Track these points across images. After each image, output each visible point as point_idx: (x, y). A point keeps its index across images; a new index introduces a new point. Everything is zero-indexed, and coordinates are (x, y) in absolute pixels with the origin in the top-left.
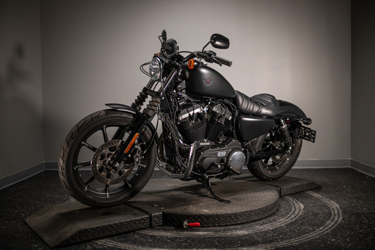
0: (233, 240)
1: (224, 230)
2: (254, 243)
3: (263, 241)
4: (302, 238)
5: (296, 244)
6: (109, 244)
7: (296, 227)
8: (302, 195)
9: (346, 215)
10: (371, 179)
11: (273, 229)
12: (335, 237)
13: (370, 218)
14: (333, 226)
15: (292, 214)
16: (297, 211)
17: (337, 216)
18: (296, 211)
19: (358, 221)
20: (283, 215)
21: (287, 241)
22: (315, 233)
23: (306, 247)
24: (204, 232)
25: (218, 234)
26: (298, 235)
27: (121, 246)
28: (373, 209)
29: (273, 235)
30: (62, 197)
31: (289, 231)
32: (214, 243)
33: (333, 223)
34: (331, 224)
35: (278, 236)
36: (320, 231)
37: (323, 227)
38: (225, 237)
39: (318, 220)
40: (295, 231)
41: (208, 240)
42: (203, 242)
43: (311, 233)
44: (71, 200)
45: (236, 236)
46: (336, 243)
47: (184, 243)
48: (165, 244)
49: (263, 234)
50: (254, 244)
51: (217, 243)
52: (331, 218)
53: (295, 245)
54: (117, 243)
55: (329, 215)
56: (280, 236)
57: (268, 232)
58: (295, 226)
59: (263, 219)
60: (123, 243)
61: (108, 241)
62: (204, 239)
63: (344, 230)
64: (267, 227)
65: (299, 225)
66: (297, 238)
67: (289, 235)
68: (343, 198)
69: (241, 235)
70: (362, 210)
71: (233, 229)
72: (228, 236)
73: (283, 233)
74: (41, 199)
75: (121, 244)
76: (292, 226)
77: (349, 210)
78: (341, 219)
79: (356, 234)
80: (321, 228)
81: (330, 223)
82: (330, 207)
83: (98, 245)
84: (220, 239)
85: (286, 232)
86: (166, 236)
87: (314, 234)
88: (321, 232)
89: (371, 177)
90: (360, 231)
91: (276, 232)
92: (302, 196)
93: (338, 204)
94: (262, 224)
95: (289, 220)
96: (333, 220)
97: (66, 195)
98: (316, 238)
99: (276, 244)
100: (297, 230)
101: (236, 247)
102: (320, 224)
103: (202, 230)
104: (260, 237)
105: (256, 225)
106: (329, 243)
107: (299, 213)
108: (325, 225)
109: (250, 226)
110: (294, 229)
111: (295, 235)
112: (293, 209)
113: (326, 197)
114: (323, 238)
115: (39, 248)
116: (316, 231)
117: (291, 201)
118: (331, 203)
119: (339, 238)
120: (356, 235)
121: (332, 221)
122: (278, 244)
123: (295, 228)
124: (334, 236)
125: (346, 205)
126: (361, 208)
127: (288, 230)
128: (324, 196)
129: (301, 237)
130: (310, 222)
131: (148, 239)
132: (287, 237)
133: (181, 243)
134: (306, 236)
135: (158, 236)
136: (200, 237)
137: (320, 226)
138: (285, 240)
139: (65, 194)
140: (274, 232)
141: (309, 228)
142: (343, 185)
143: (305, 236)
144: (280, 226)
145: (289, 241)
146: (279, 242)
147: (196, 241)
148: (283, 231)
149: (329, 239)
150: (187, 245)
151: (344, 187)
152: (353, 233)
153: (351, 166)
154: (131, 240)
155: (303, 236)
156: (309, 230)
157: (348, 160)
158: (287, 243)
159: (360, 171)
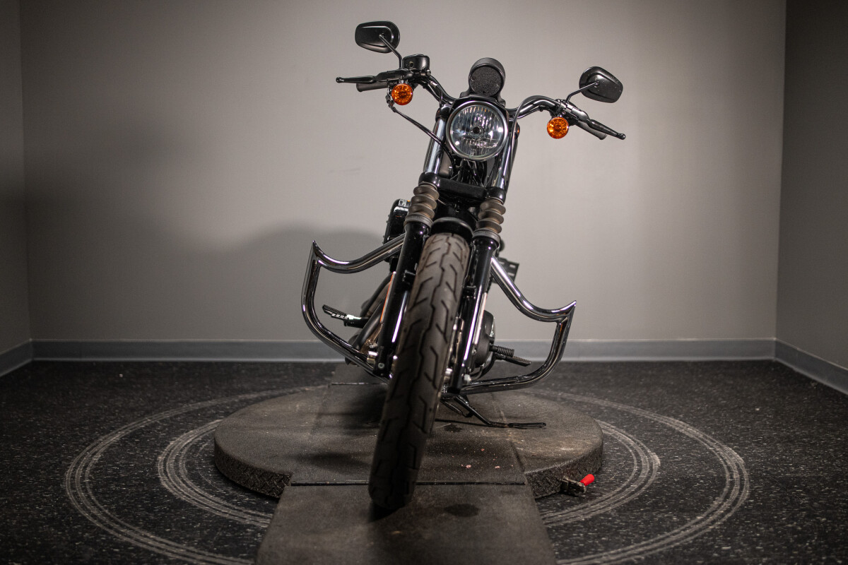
3: (563, 550)
4: (653, 543)
5: (639, 559)
6: (194, 558)
8: (658, 431)
9: (759, 483)
10: (822, 390)
11: (585, 519)
12: (729, 542)
13: (815, 492)
14: (728, 511)
15: (632, 482)
16: (644, 474)
17: (737, 487)
18: (643, 472)
19: (785, 500)
20: (611, 482)
21: (620, 550)
22: (684, 530)
26: (646, 536)
28: (822, 470)
29: (586, 535)
30: (77, 435)
31: (624, 524)
33: (726, 505)
34: (722, 506)
35: (599, 537)
36: (697, 523)
37: (704, 515)
39: (692, 495)
40: (637, 526)
43: (676, 531)
44: (101, 442)
46: (732, 556)
49: (563, 534)
52: (722, 491)
53: (636, 562)
54: (216, 555)
55: (717, 485)
56: (603, 539)
57: (575, 528)
58: (638, 512)
60: (229, 556)
61: (192, 552)
63: (752, 522)
64: (573, 514)
65: (649, 510)
66: (643, 543)
67: (622, 536)
68: (752, 438)
70: (796, 472)
73: (609, 529)
74: (25, 440)
75: (225, 558)
76: (632, 511)
77: (767, 472)
78: (746, 493)
79: (780, 532)
80: (699, 518)
81: (720, 505)
82: (722, 462)
85: (617, 529)
87: (682, 532)
88: (698, 526)
89: (822, 384)
90: (790, 525)
91: (594, 528)
92: (657, 435)
93: (741, 455)
94: (562, 508)
95: (626, 497)
96: (727, 497)
97: (87, 428)
98: (687, 542)
99: (593, 559)
100: (643, 521)
102: (697, 506)
105: (545, 508)
106: (716, 555)
107: (648, 478)
108: (709, 510)
110: (636, 519)
111: (637, 536)
112: (636, 469)
113: (714, 436)
114: (702, 542)
116: (687, 525)
117: (632, 448)
118: (725, 451)
119: (739, 544)
120: (780, 535)
121: (725, 500)
122: (598, 557)
123: (638, 518)
124: (729, 538)
125: (759, 457)
126: (796, 466)
127: (622, 522)
128: (710, 434)
129: (652, 540)
130: (673, 502)
132: (619, 540)
134: (663, 539)
137: (696, 511)
138: (613, 549)
139: (84, 425)
140: (590, 528)
141: (671, 518)
142: (754, 407)
143: (661, 537)
144: (602, 512)
146: (601, 554)
148: (609, 524)
149: (716, 547)
151: (758, 409)
152: (771, 529)
153: (777, 356)
154: (248, 547)
155: (655, 539)
156: (670, 522)
157: (769, 342)
158: (619, 556)
159: (797, 370)
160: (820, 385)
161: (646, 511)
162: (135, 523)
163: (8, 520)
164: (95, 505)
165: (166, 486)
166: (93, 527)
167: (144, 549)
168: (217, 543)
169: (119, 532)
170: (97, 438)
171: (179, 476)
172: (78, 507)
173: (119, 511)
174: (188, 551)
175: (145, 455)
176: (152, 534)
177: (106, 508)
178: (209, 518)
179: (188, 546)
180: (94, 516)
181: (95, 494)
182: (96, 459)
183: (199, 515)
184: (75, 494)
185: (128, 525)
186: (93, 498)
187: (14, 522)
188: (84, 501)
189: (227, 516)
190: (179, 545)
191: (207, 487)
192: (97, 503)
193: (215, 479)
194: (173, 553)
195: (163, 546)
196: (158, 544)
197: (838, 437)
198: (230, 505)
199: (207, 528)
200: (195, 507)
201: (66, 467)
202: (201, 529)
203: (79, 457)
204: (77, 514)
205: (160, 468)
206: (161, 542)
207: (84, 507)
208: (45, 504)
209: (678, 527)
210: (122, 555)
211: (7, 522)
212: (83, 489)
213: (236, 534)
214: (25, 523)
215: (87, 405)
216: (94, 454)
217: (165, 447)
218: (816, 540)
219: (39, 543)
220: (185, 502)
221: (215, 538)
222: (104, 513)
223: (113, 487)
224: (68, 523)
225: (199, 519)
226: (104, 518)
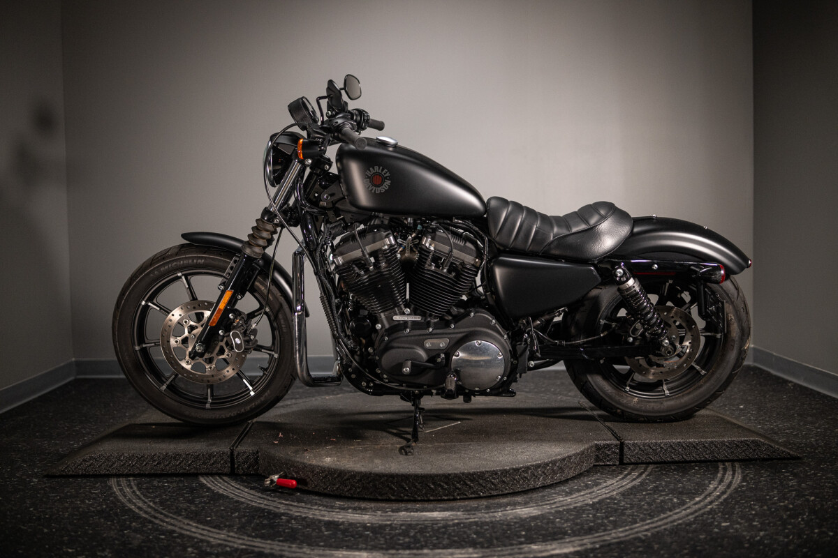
0: (510, 529)
1: (488, 508)
2: (555, 533)
3: (575, 529)
4: (657, 521)
5: (646, 536)
6: (234, 542)
7: (642, 496)
10: (798, 389)
11: (593, 502)
12: (728, 519)
13: (802, 475)
14: (723, 493)
17: (730, 473)
19: (775, 483)
21: (627, 528)
22: (685, 510)
23: (669, 540)
24: (444, 511)
25: (475, 516)
26: (650, 516)
27: (263, 548)
29: (594, 516)
31: (629, 506)
32: (468, 537)
33: (721, 488)
34: (718, 489)
35: (607, 517)
36: (695, 504)
37: (702, 496)
38: (492, 522)
39: (690, 480)
40: (641, 507)
41: (454, 531)
42: (444, 533)
43: (677, 511)
45: (515, 520)
46: (731, 531)
47: (401, 538)
48: (360, 539)
49: (574, 515)
50: (556, 537)
51: (475, 536)
52: (717, 476)
53: (643, 538)
54: (255, 540)
57: (584, 511)
59: (570, 482)
60: (267, 540)
61: (232, 537)
62: (445, 526)
63: (746, 502)
64: (581, 499)
65: (650, 494)
66: (648, 521)
67: (628, 516)
69: (527, 518)
71: (508, 505)
72: (498, 519)
73: (616, 510)
75: (263, 541)
76: (635, 495)
78: (739, 479)
79: (773, 510)
80: (697, 499)
81: (716, 488)
83: (212, 546)
84: (481, 527)
85: (624, 509)
86: (361, 521)
87: (684, 512)
88: (697, 506)
89: (799, 385)
90: (782, 504)
91: (602, 510)
94: (570, 493)
95: (628, 483)
96: (721, 480)
99: (603, 536)
100: (646, 503)
101: (516, 545)
102: (695, 489)
103: (440, 508)
104: (567, 521)
105: (555, 493)
106: (716, 530)
108: (706, 493)
109: (544, 496)
110: (640, 501)
111: (642, 516)
114: (702, 520)
116: (686, 506)
119: (737, 520)
120: (774, 512)
121: (720, 484)
122: (607, 535)
123: (641, 500)
124: (727, 516)
127: (627, 504)
129: (656, 519)
130: (672, 486)
131: (321, 531)
132: (626, 520)
133: (395, 538)
134: (666, 518)
135: (343, 523)
136: (436, 524)
137: (694, 494)
138: (621, 527)
140: (598, 510)
141: (671, 500)
142: (738, 404)
143: (664, 516)
144: (608, 496)
145: (631, 529)
146: (610, 532)
147: (428, 532)
148: (615, 506)
149: (716, 523)
150: (410, 542)
151: (742, 407)
152: (765, 507)
153: (755, 361)
154: (284, 532)
155: (659, 518)
156: (672, 503)
158: (627, 533)
159: (773, 372)
160: (796, 385)
161: (648, 494)
162: (178, 513)
163: (61, 513)
164: (140, 499)
165: (204, 482)
166: (139, 517)
167: (187, 536)
168: (254, 529)
169: (163, 521)
172: (124, 500)
173: (162, 503)
174: (228, 536)
176: (195, 523)
177: (150, 501)
178: (246, 508)
179: (229, 532)
180: (140, 508)
181: (139, 489)
183: (237, 506)
184: (121, 490)
185: (171, 515)
186: (138, 493)
187: (66, 515)
188: (130, 495)
189: (262, 506)
190: (220, 532)
191: (242, 481)
192: (142, 497)
194: (215, 538)
195: (205, 532)
196: (200, 531)
197: (817, 428)
198: (264, 496)
199: (245, 516)
200: (232, 499)
202: (239, 518)
204: (124, 507)
206: (203, 529)
207: (130, 501)
208: (94, 499)
209: (679, 508)
210: (168, 541)
211: (60, 515)
212: (128, 485)
213: (272, 521)
214: (76, 515)
215: (127, 414)
218: (807, 516)
219: (91, 532)
220: (222, 495)
221: (252, 525)
222: (149, 505)
223: (155, 483)
224: (116, 514)
225: (236, 509)
226: (149, 510)
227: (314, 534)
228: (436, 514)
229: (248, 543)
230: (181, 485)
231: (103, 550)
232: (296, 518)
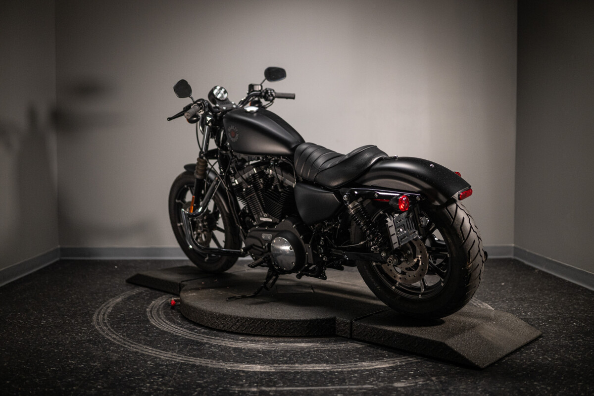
0: (349, 354)
6: (177, 359)
10: (542, 274)
24: (308, 343)
25: (327, 346)
28: (540, 314)
32: (323, 358)
38: (338, 350)
41: (314, 354)
42: (308, 355)
45: (353, 350)
47: (282, 358)
60: (197, 358)
61: (174, 356)
62: (309, 352)
68: (500, 299)
70: (525, 316)
72: (342, 348)
74: (65, 301)
75: (194, 358)
83: (163, 361)
84: (332, 352)
89: (542, 271)
97: (101, 294)
101: (353, 362)
103: (306, 341)
115: (80, 365)
118: (483, 305)
126: (525, 312)
131: (231, 353)
133: (278, 358)
135: (244, 349)
139: (99, 293)
142: (501, 282)
147: (298, 355)
151: (503, 284)
153: (515, 255)
154: (208, 353)
157: (511, 247)
159: (527, 263)
160: (540, 271)
162: (139, 341)
165: (154, 324)
166: (115, 344)
167: (147, 355)
168: (188, 352)
169: (130, 346)
170: (108, 300)
171: (161, 319)
172: (104, 334)
173: (128, 336)
174: (173, 355)
175: (138, 308)
176: (151, 347)
177: (120, 335)
178: (182, 339)
179: (172, 353)
180: (114, 338)
181: (113, 328)
182: (109, 310)
183: (176, 338)
184: (101, 328)
185: (135, 343)
186: (112, 330)
187: (68, 342)
189: (192, 338)
190: (167, 353)
191: (178, 324)
192: (115, 332)
193: (182, 320)
194: (164, 356)
195: (157, 353)
196: (154, 352)
197: (550, 298)
198: (193, 333)
199: (182, 344)
200: (173, 334)
201: (93, 315)
202: (178, 345)
203: (99, 309)
204: (104, 338)
205: (149, 315)
206: (156, 351)
207: (108, 335)
208: (84, 333)
210: (134, 358)
212: (105, 325)
213: (199, 347)
214: (74, 342)
215: (98, 282)
216: (108, 308)
217: (150, 304)
219: (85, 352)
220: (166, 332)
221: (187, 349)
222: (120, 337)
223: (122, 324)
224: (99, 342)
225: (176, 340)
226: (121, 340)
227: (227, 355)
228: (303, 345)
229: (185, 359)
230: (139, 326)
231: (95, 362)
232: (214, 346)
